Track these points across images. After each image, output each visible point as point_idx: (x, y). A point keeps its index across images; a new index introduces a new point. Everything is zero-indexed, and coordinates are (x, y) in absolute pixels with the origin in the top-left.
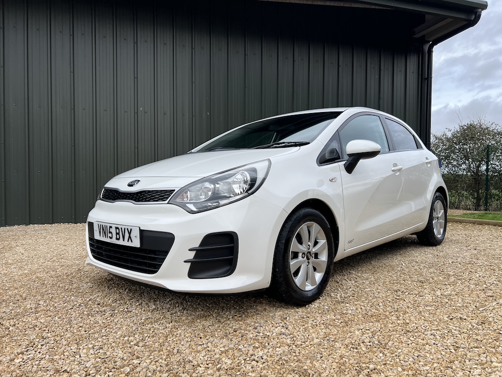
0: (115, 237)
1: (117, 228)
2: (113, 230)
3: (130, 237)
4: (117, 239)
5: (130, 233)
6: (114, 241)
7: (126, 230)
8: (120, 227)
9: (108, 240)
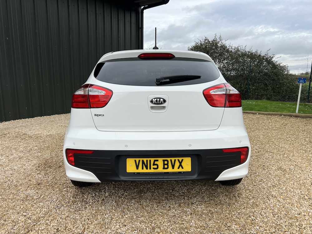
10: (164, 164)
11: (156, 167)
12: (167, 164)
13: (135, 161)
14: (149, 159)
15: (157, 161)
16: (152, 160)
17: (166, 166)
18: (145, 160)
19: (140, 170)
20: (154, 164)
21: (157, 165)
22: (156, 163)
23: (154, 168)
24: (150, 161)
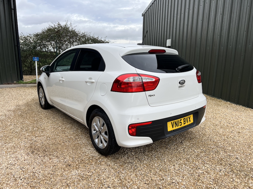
10: (184, 121)
11: (181, 124)
12: (185, 121)
13: (172, 123)
14: (177, 120)
15: (181, 120)
16: (179, 120)
17: (185, 123)
18: (176, 121)
19: (174, 128)
20: (180, 123)
21: (181, 123)
22: (181, 121)
23: (180, 125)
24: (178, 121)
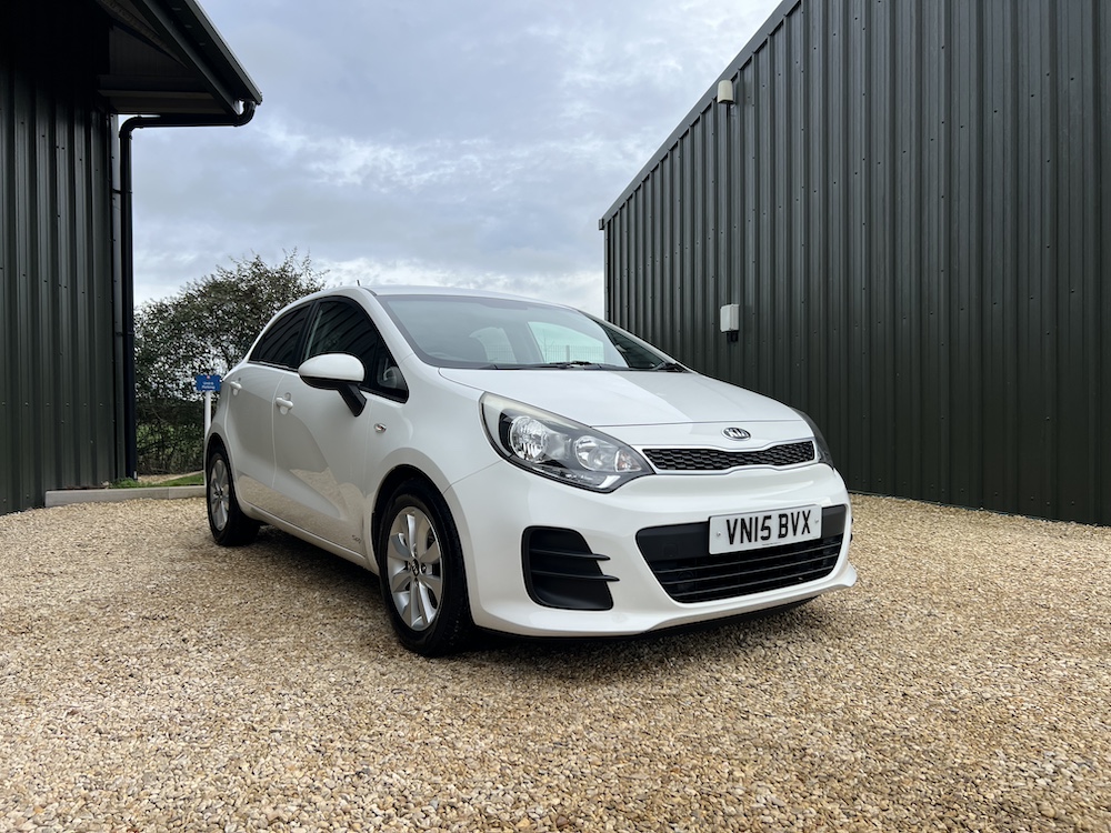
0: (778, 533)
1: (781, 516)
2: (774, 524)
3: (806, 525)
4: (781, 536)
5: (806, 519)
6: (774, 541)
7: (801, 515)
8: (788, 513)
9: (760, 545)
